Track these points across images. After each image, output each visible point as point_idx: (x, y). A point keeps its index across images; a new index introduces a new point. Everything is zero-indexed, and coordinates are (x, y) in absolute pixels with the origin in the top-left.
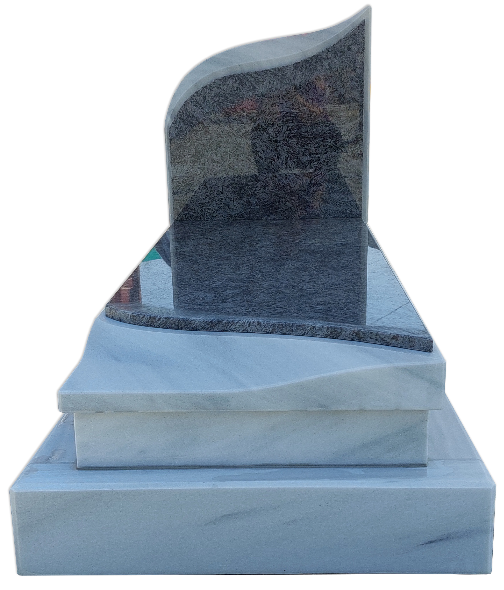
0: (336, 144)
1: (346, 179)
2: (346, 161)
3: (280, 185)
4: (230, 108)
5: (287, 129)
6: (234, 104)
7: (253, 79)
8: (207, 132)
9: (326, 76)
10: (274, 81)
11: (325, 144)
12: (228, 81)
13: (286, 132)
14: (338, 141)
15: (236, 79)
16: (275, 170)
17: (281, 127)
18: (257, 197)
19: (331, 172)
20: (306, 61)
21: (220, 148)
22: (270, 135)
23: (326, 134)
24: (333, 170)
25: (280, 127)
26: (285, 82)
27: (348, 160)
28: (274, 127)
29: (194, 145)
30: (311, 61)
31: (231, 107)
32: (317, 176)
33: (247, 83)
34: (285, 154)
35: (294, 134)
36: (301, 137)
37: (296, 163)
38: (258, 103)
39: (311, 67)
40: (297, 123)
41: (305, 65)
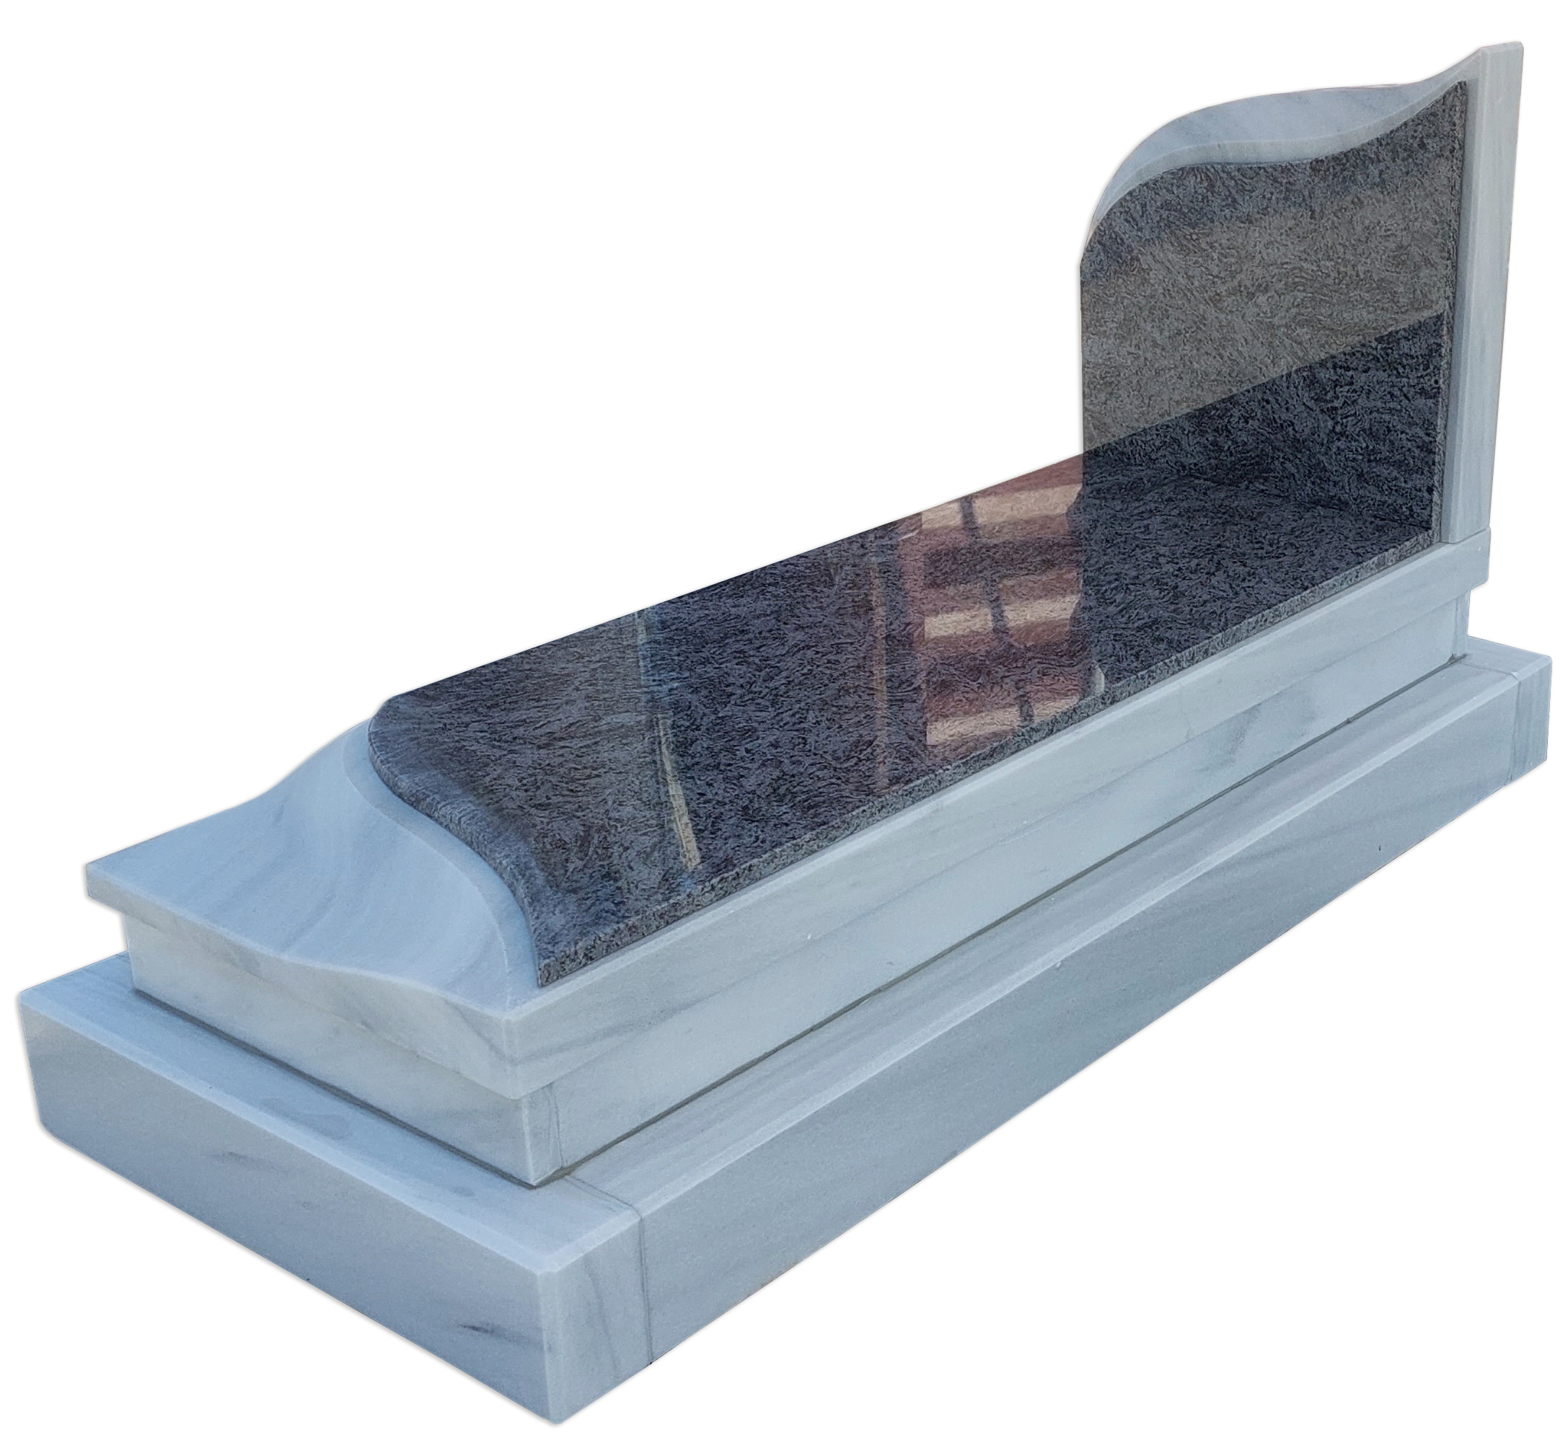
1: (1403, 436)
2: (1405, 396)
3: (1276, 422)
4: (1189, 237)
5: (1293, 303)
6: (1196, 231)
7: (1233, 182)
8: (1145, 279)
9: (1374, 200)
10: (1272, 194)
13: (1290, 308)
15: (1201, 177)
17: (1282, 297)
18: (1231, 437)
19: (1375, 414)
20: (1336, 159)
21: (1168, 318)
24: (1378, 411)
26: (1293, 199)
27: (1410, 396)
28: (1269, 294)
29: (1122, 303)
30: (1344, 161)
31: (1191, 235)
32: (1346, 417)
33: (1222, 190)
34: (1286, 356)
37: (1308, 382)
38: (1240, 237)
39: (1346, 173)
40: (1312, 293)
41: (1334, 169)
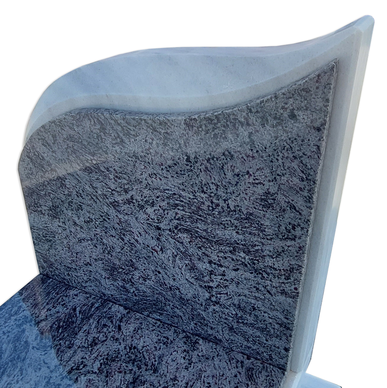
0: (254, 264)
3: (166, 285)
7: (120, 127)
11: (234, 257)
12: (84, 122)
13: (173, 220)
14: (258, 260)
15: (94, 122)
16: (157, 264)
18: (135, 286)
19: (243, 297)
22: (149, 216)
23: (238, 244)
25: (164, 211)
26: (171, 146)
32: (220, 294)
33: (112, 132)
34: (172, 249)
35: (185, 228)
36: (197, 235)
37: (189, 267)
38: (130, 167)
40: (191, 213)
41: (206, 126)
